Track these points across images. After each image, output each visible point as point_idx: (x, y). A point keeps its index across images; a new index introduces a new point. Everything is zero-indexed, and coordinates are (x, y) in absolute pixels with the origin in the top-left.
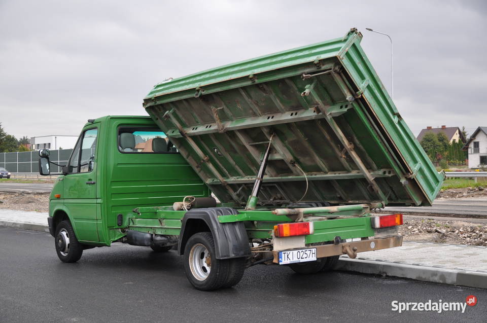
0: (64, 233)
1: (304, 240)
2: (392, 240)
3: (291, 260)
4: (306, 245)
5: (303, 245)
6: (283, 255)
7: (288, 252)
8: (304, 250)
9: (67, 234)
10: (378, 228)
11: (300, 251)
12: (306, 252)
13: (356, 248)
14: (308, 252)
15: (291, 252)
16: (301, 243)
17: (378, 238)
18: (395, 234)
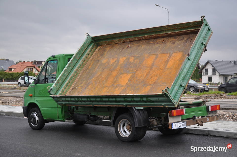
0: (35, 115)
1: (181, 118)
2: (215, 117)
3: (177, 127)
4: (182, 120)
5: (180, 120)
6: (173, 125)
7: (176, 123)
8: (181, 123)
9: (36, 115)
10: (210, 112)
11: (180, 123)
12: (182, 123)
13: (203, 121)
14: (183, 123)
15: (177, 123)
16: (179, 119)
17: (210, 116)
18: (216, 114)
